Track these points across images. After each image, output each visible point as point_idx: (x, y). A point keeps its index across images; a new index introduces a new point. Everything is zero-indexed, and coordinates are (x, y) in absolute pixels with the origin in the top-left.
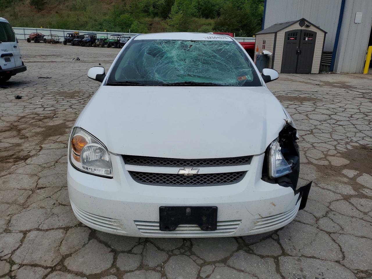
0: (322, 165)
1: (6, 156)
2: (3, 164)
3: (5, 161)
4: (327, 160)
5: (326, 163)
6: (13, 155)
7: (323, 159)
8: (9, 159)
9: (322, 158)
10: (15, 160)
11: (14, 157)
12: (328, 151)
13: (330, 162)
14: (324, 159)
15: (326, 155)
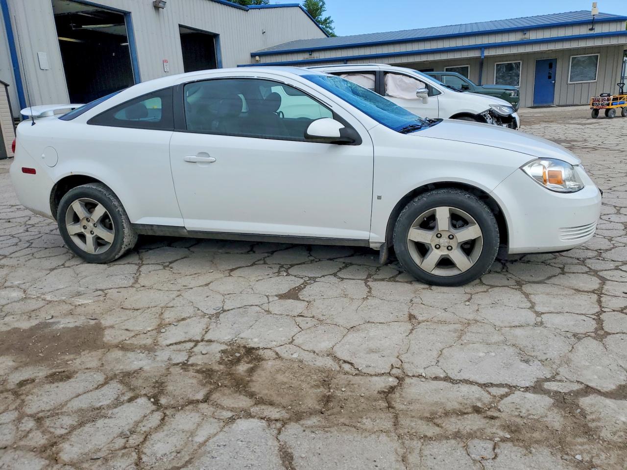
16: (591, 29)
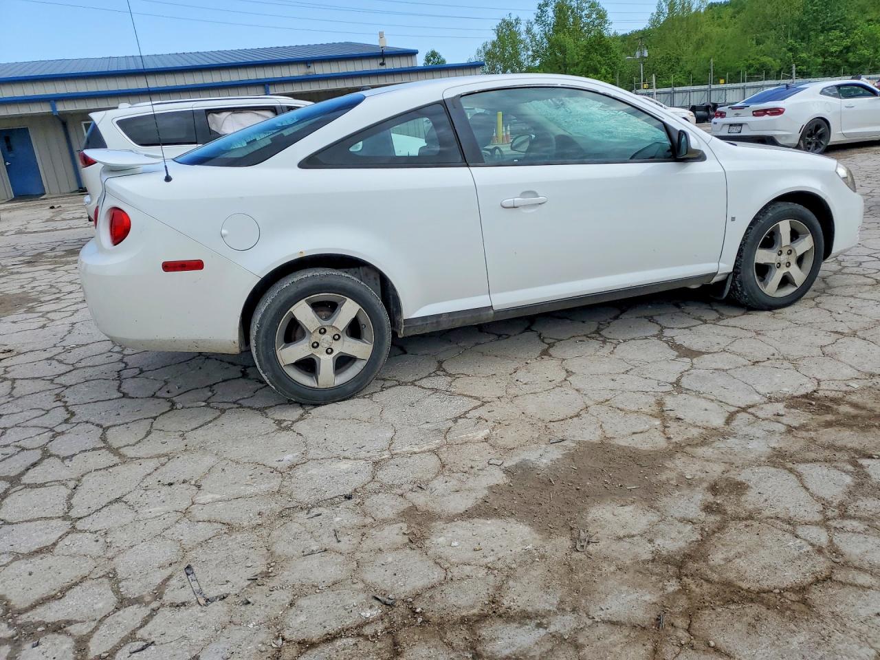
1: (850, 426)
2: (874, 405)
3: (864, 413)
6: (829, 424)
8: (847, 416)
10: (835, 407)
11: (829, 417)
16: (382, 64)
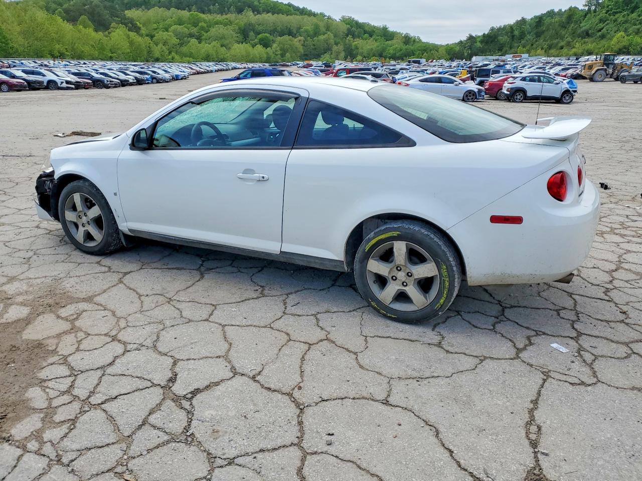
0: (68, 306)
4: (66, 319)
5: (63, 312)
7: (75, 316)
9: (77, 318)
12: (79, 342)
13: (58, 317)
14: (72, 318)
15: (74, 329)
